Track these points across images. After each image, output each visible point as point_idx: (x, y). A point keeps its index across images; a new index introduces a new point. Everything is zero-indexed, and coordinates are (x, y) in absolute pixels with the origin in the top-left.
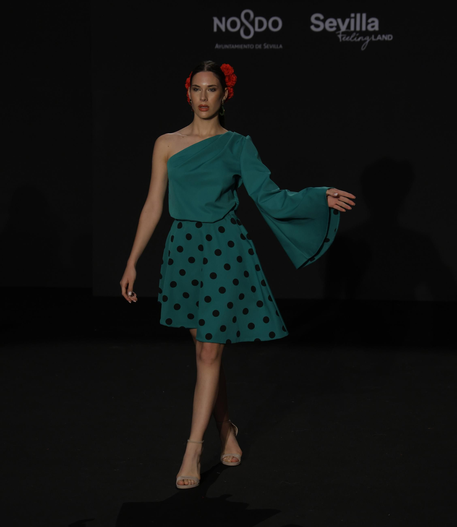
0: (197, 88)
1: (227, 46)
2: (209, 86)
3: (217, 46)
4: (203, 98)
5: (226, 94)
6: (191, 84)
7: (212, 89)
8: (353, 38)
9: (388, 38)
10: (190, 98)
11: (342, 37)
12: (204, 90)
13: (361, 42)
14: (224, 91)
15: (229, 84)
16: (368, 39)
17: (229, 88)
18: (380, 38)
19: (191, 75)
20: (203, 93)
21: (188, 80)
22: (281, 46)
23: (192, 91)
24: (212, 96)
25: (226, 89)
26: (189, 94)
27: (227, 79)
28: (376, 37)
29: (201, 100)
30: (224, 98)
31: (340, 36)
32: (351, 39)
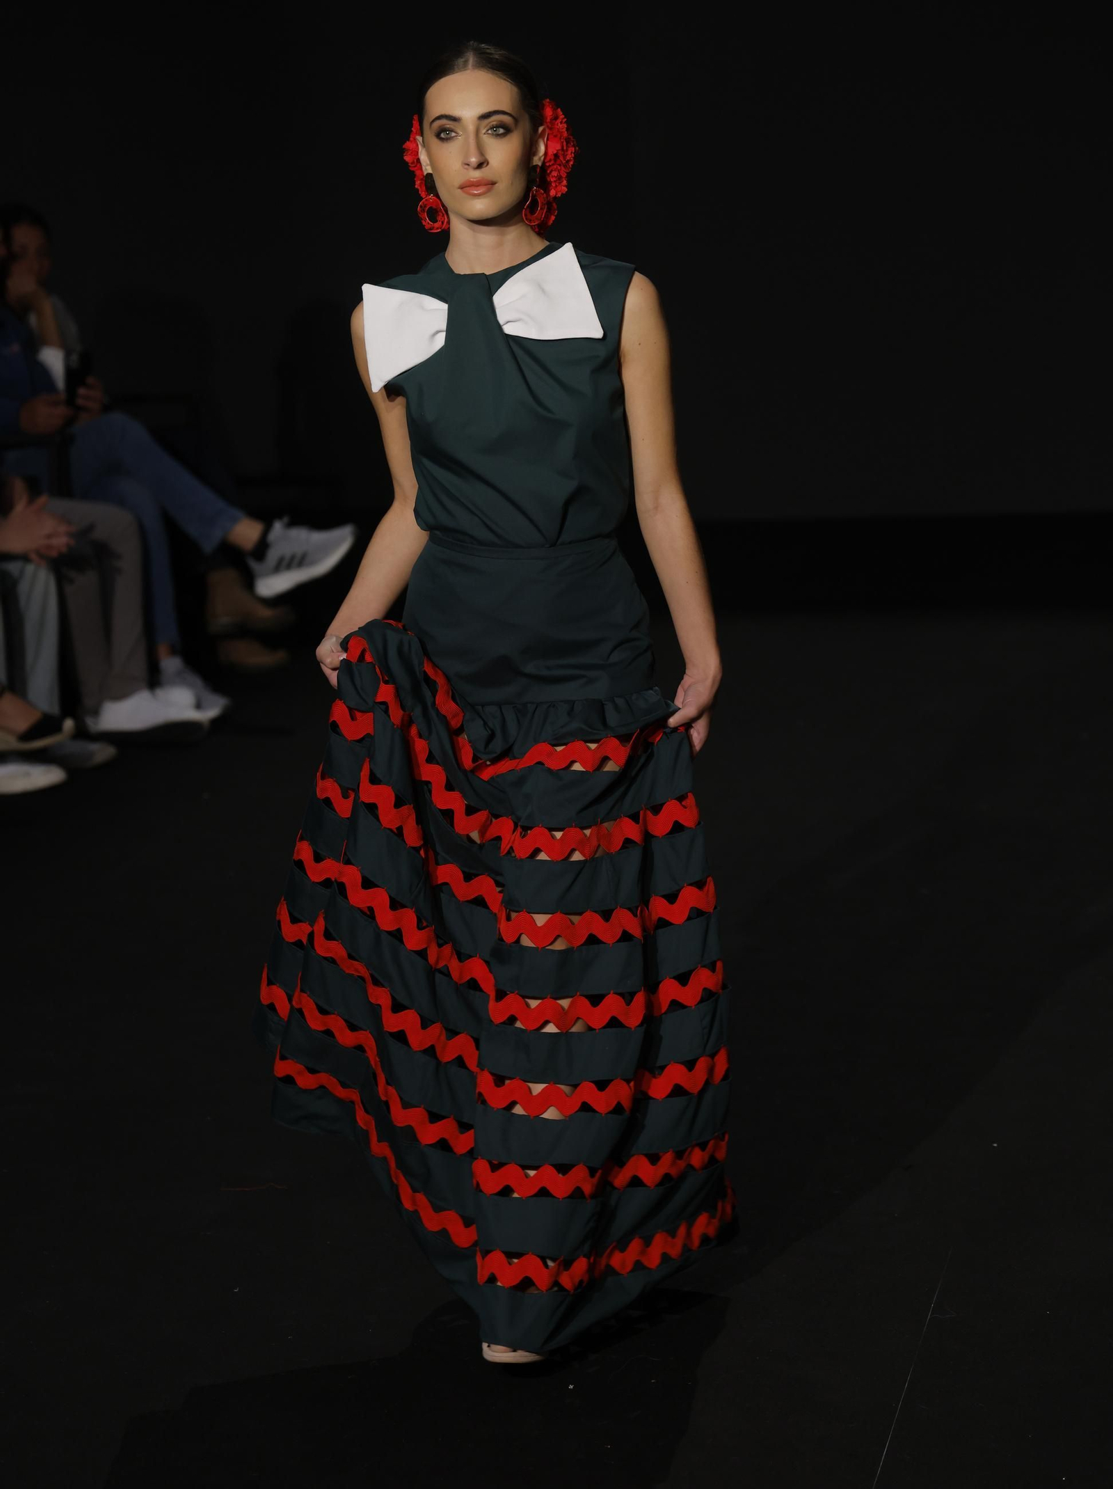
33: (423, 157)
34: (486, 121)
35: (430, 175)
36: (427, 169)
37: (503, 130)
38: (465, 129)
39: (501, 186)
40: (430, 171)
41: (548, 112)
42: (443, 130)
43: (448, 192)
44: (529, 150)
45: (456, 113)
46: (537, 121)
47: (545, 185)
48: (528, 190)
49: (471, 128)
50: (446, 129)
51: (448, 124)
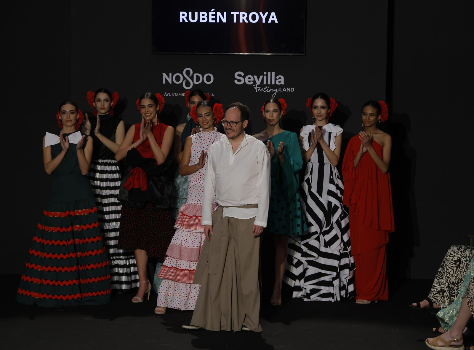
0: (268, 111)
1: (173, 94)
2: (274, 110)
3: (166, 94)
4: (271, 116)
5: (282, 113)
6: (264, 109)
7: (275, 111)
8: (265, 90)
9: (291, 90)
10: (264, 116)
11: (258, 89)
12: (271, 112)
13: (272, 93)
14: (281, 112)
15: (283, 108)
16: (276, 90)
17: (283, 110)
18: (285, 90)
19: (264, 104)
20: (271, 113)
21: (263, 107)
22: (213, 95)
23: (266, 113)
24: (275, 115)
25: (282, 111)
26: (264, 114)
27: (282, 106)
28: (282, 90)
29: (270, 117)
30: (281, 115)
31: (256, 88)
32: (264, 90)
33: (60, 117)
34: (70, 112)
35: (61, 120)
36: (60, 119)
37: (73, 113)
38: (67, 113)
39: (73, 121)
40: (61, 119)
41: (79, 111)
42: (63, 113)
43: (64, 122)
44: (76, 117)
45: (66, 110)
46: (78, 112)
47: (78, 122)
48: (76, 122)
49: (68, 112)
50: (64, 112)
51: (65, 112)
